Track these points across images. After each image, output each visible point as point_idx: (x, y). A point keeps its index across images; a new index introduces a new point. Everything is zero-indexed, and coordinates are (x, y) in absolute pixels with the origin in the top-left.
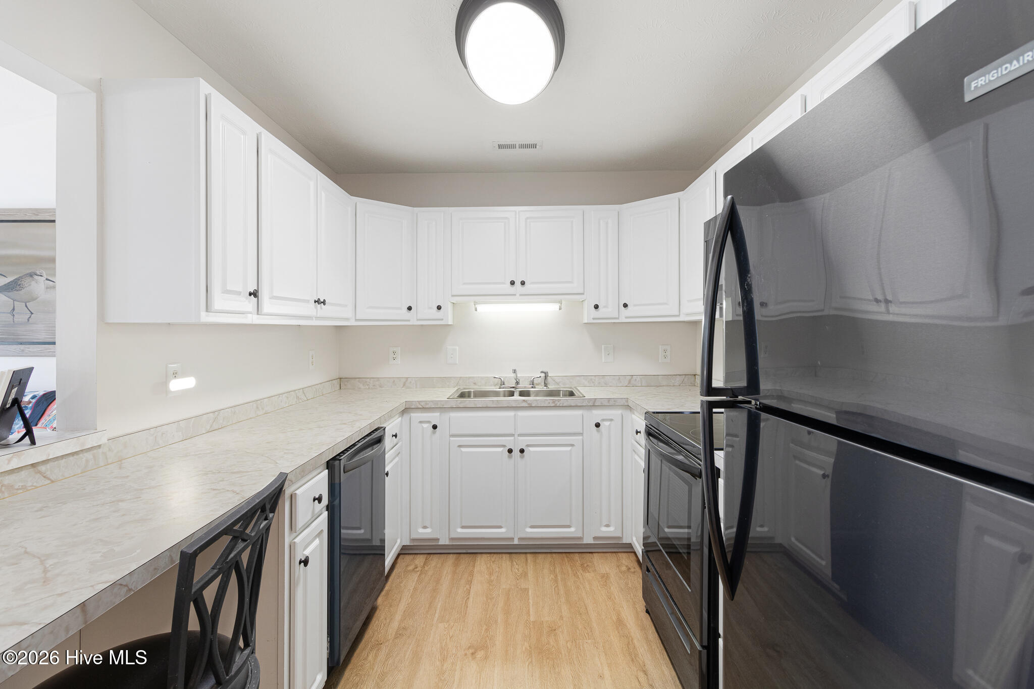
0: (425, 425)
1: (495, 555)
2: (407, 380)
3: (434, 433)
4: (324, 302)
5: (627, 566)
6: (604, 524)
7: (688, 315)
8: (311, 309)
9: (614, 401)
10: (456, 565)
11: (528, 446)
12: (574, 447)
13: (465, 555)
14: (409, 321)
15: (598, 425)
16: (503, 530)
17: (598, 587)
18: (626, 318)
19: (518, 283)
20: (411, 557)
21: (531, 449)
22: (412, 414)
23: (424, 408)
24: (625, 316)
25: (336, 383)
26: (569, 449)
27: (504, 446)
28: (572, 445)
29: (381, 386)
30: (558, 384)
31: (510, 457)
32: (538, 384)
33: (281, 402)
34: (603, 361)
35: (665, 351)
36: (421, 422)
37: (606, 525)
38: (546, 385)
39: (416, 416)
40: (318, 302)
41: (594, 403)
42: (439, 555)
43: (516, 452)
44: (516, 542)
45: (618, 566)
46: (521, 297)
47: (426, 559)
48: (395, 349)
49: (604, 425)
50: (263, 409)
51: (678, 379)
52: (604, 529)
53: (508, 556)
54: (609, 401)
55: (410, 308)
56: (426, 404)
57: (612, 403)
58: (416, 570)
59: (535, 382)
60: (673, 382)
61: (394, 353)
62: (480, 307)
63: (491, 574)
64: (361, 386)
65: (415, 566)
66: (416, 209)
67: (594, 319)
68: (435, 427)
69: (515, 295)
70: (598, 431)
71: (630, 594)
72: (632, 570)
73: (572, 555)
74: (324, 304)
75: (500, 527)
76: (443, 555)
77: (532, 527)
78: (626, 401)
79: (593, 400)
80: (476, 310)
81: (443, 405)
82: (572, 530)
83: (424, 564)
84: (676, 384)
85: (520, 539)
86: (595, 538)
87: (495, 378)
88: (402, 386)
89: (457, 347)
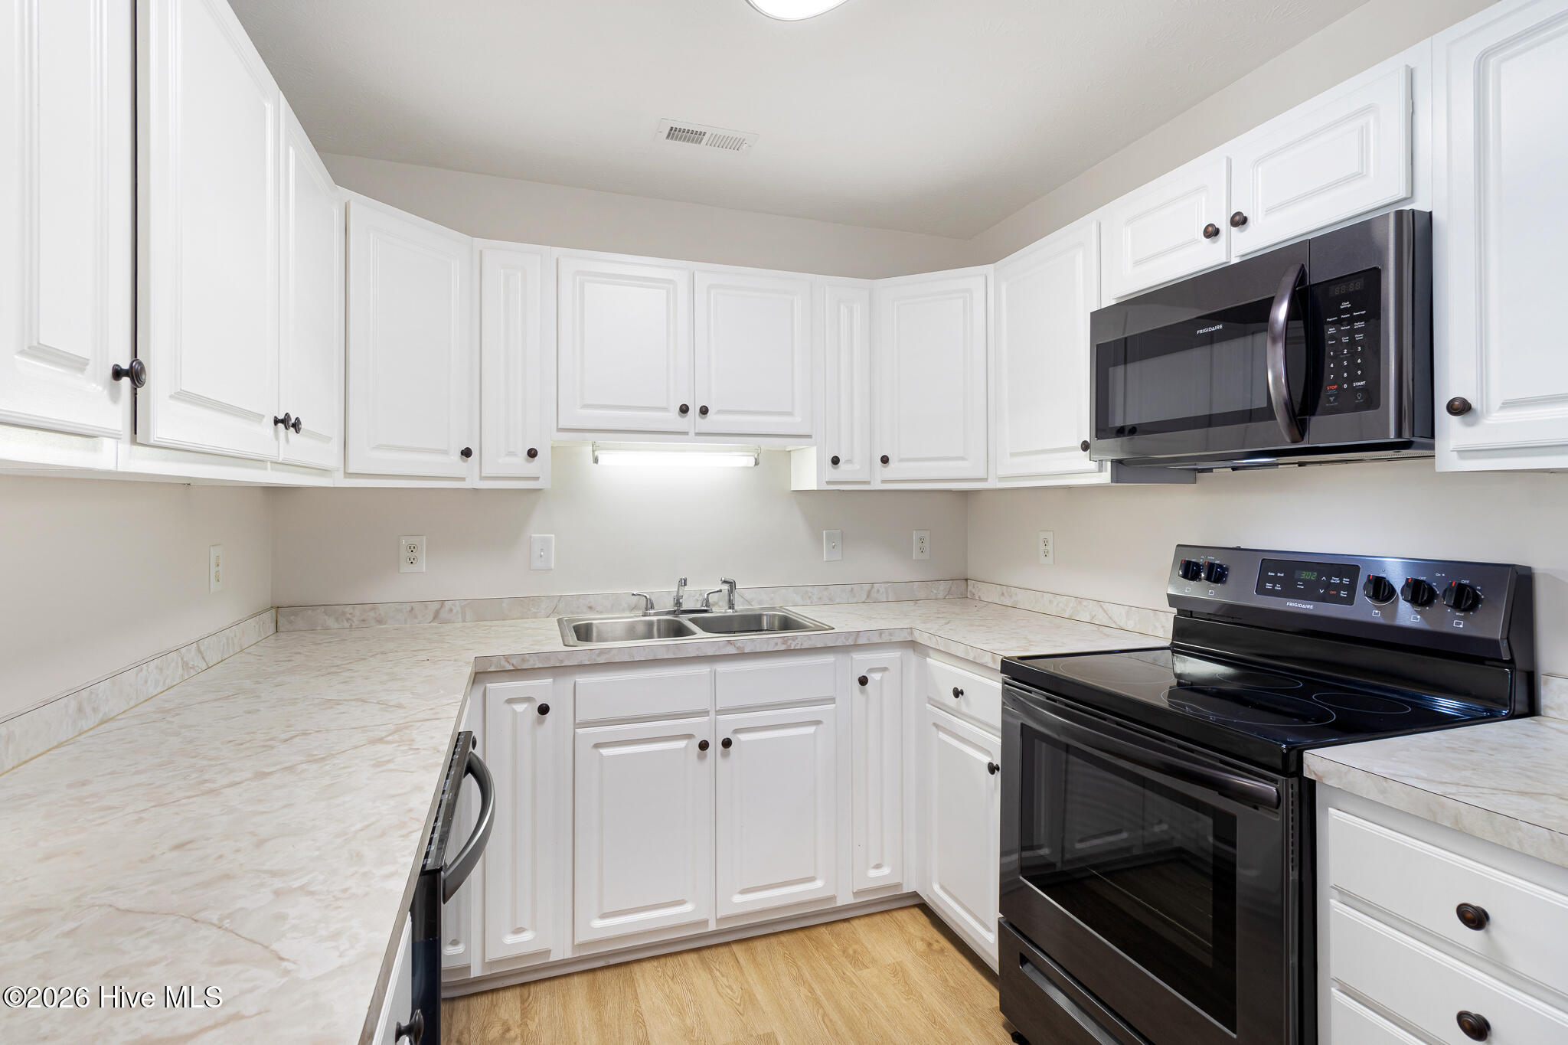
0: (520, 708)
1: (670, 961)
2: (442, 606)
3: (541, 722)
4: (296, 426)
5: (922, 939)
6: (872, 866)
7: (1002, 479)
8: (264, 439)
9: (890, 635)
10: (597, 1002)
11: (736, 731)
12: (821, 726)
13: (609, 974)
14: (463, 479)
15: (863, 681)
16: (688, 908)
17: (899, 999)
18: (884, 482)
19: (694, 411)
20: (485, 1001)
21: (743, 737)
22: (488, 685)
23: (517, 671)
24: (880, 479)
25: (268, 617)
26: (811, 729)
27: (689, 736)
28: (818, 723)
29: (380, 622)
30: (749, 603)
31: (701, 758)
32: (716, 604)
33: (146, 682)
34: (825, 560)
35: (922, 541)
36: (510, 701)
37: (878, 865)
38: (731, 606)
39: (499, 689)
40: (284, 421)
41: (856, 640)
42: (547, 984)
43: (715, 746)
44: (712, 927)
45: (908, 943)
46: (697, 437)
47: (523, 1002)
48: (413, 540)
49: (874, 678)
50: (95, 710)
51: (943, 586)
52: (873, 873)
53: (694, 956)
54: (881, 634)
55: (467, 453)
56: (524, 660)
57: (885, 638)
58: (508, 1036)
59: (711, 601)
60: (935, 592)
61: (412, 548)
62: (604, 457)
63: (681, 1013)
64: (331, 622)
65: (503, 1025)
66: (480, 243)
67: (828, 483)
68: (544, 710)
69: (686, 433)
70: (862, 692)
71: (963, 1003)
72: (936, 946)
73: (815, 933)
74: (297, 431)
75: (681, 902)
76: (557, 982)
77: (744, 892)
78: (908, 634)
79: (855, 634)
80: (596, 461)
81: (562, 661)
82: (819, 884)
83: (524, 1013)
84: (939, 597)
85: (719, 921)
86: (856, 894)
87: (633, 595)
88: (431, 617)
89: (553, 536)
